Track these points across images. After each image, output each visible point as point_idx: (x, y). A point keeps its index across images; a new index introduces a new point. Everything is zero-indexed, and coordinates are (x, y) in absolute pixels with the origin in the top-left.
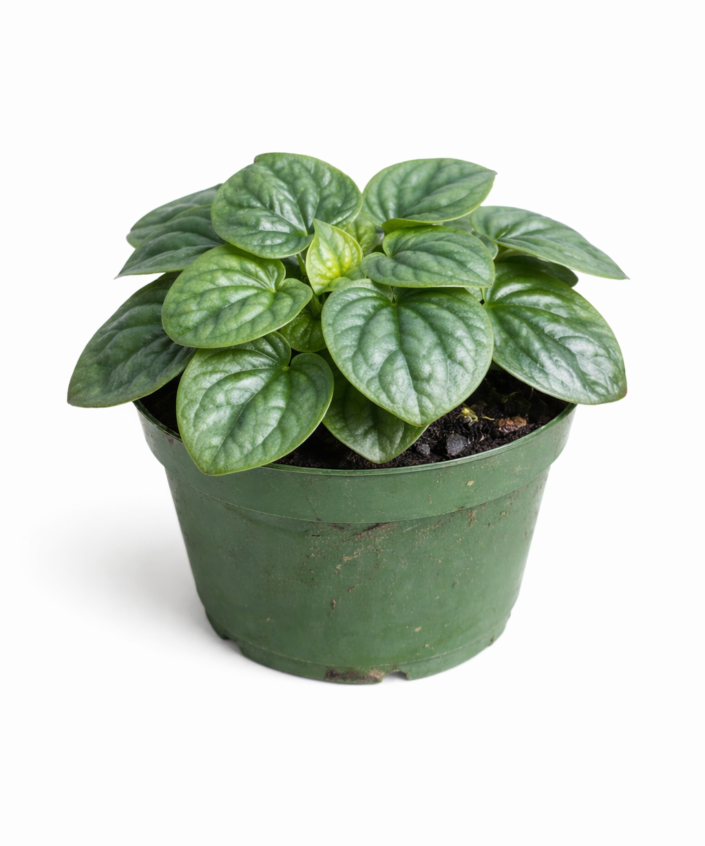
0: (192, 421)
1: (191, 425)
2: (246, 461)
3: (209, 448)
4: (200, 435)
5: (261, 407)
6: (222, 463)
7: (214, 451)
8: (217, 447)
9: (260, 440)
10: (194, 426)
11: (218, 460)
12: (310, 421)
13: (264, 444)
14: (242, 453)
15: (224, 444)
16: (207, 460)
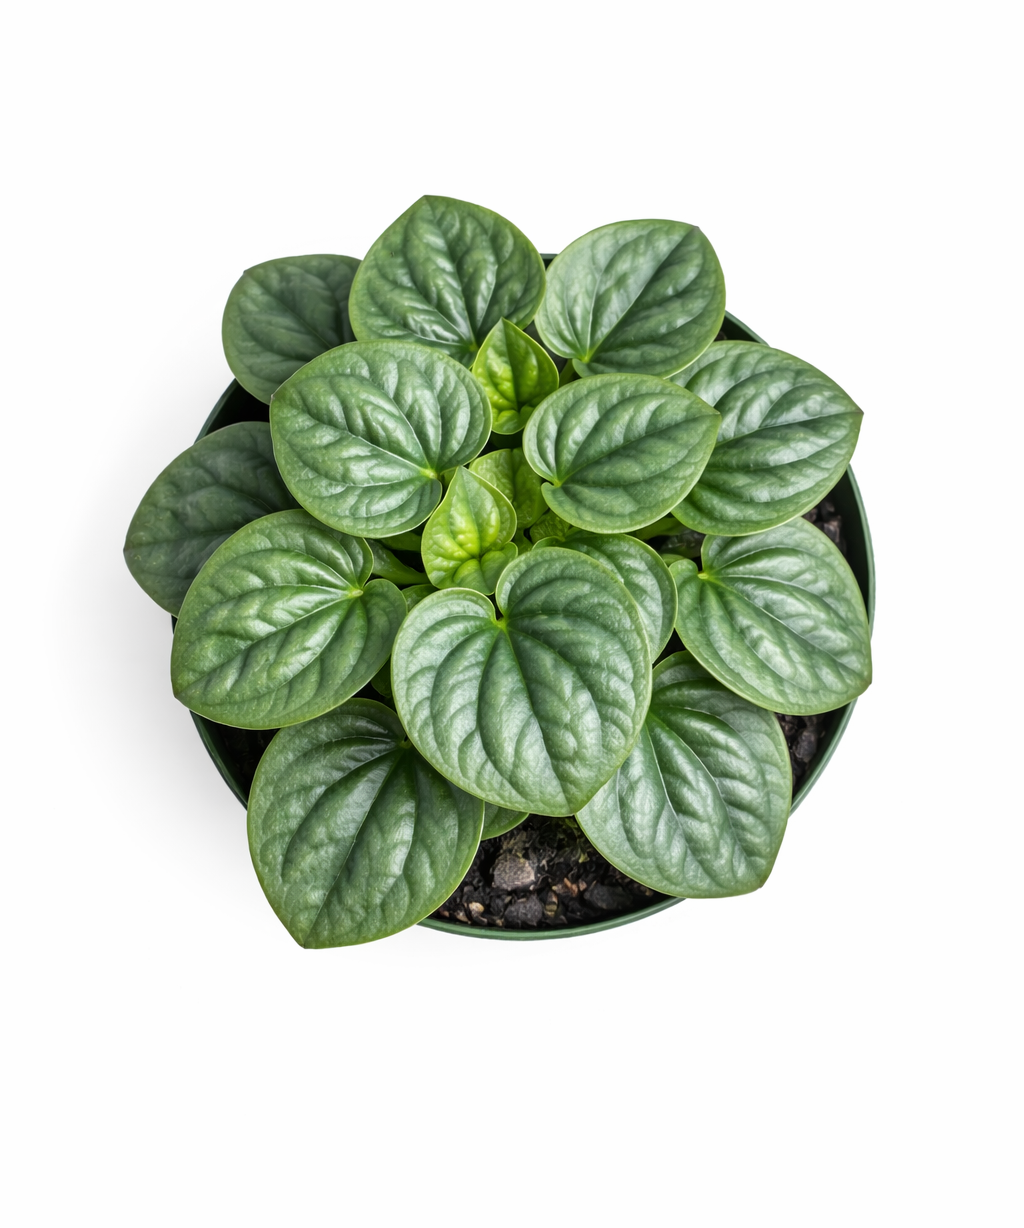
0: (279, 867)
1: (278, 874)
2: (360, 932)
3: (306, 908)
4: (290, 888)
5: (376, 844)
6: (326, 933)
7: (313, 915)
8: (317, 907)
9: (377, 899)
10: (283, 875)
11: (319, 929)
12: (450, 871)
13: (383, 905)
14: (353, 919)
15: (327, 903)
16: (303, 927)
